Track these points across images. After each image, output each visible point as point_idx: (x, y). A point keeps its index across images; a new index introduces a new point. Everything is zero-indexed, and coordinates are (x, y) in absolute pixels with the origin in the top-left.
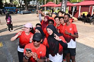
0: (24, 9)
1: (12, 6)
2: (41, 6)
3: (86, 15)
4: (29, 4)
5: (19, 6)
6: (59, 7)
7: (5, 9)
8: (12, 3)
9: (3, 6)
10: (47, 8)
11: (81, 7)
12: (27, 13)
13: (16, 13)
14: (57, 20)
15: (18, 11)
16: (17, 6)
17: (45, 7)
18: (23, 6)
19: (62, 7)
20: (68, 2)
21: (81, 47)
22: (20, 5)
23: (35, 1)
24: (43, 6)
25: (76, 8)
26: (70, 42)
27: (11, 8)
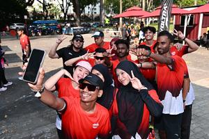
19: (163, 18)
20: (174, 6)
22: (62, 15)
23: (95, 5)
25: (192, 18)
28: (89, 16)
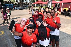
0: (19, 6)
1: (10, 3)
2: (32, 3)
3: (67, 10)
4: (23, 2)
5: (16, 4)
6: (46, 4)
7: (5, 6)
8: (10, 1)
9: (4, 4)
10: (37, 5)
11: (63, 4)
12: (22, 9)
13: (13, 9)
14: (45, 14)
15: (15, 8)
16: (14, 4)
17: (36, 4)
18: (18, 3)
21: (63, 35)
24: (34, 3)
26: (55, 31)
27: (10, 5)
28: (26, 3)
